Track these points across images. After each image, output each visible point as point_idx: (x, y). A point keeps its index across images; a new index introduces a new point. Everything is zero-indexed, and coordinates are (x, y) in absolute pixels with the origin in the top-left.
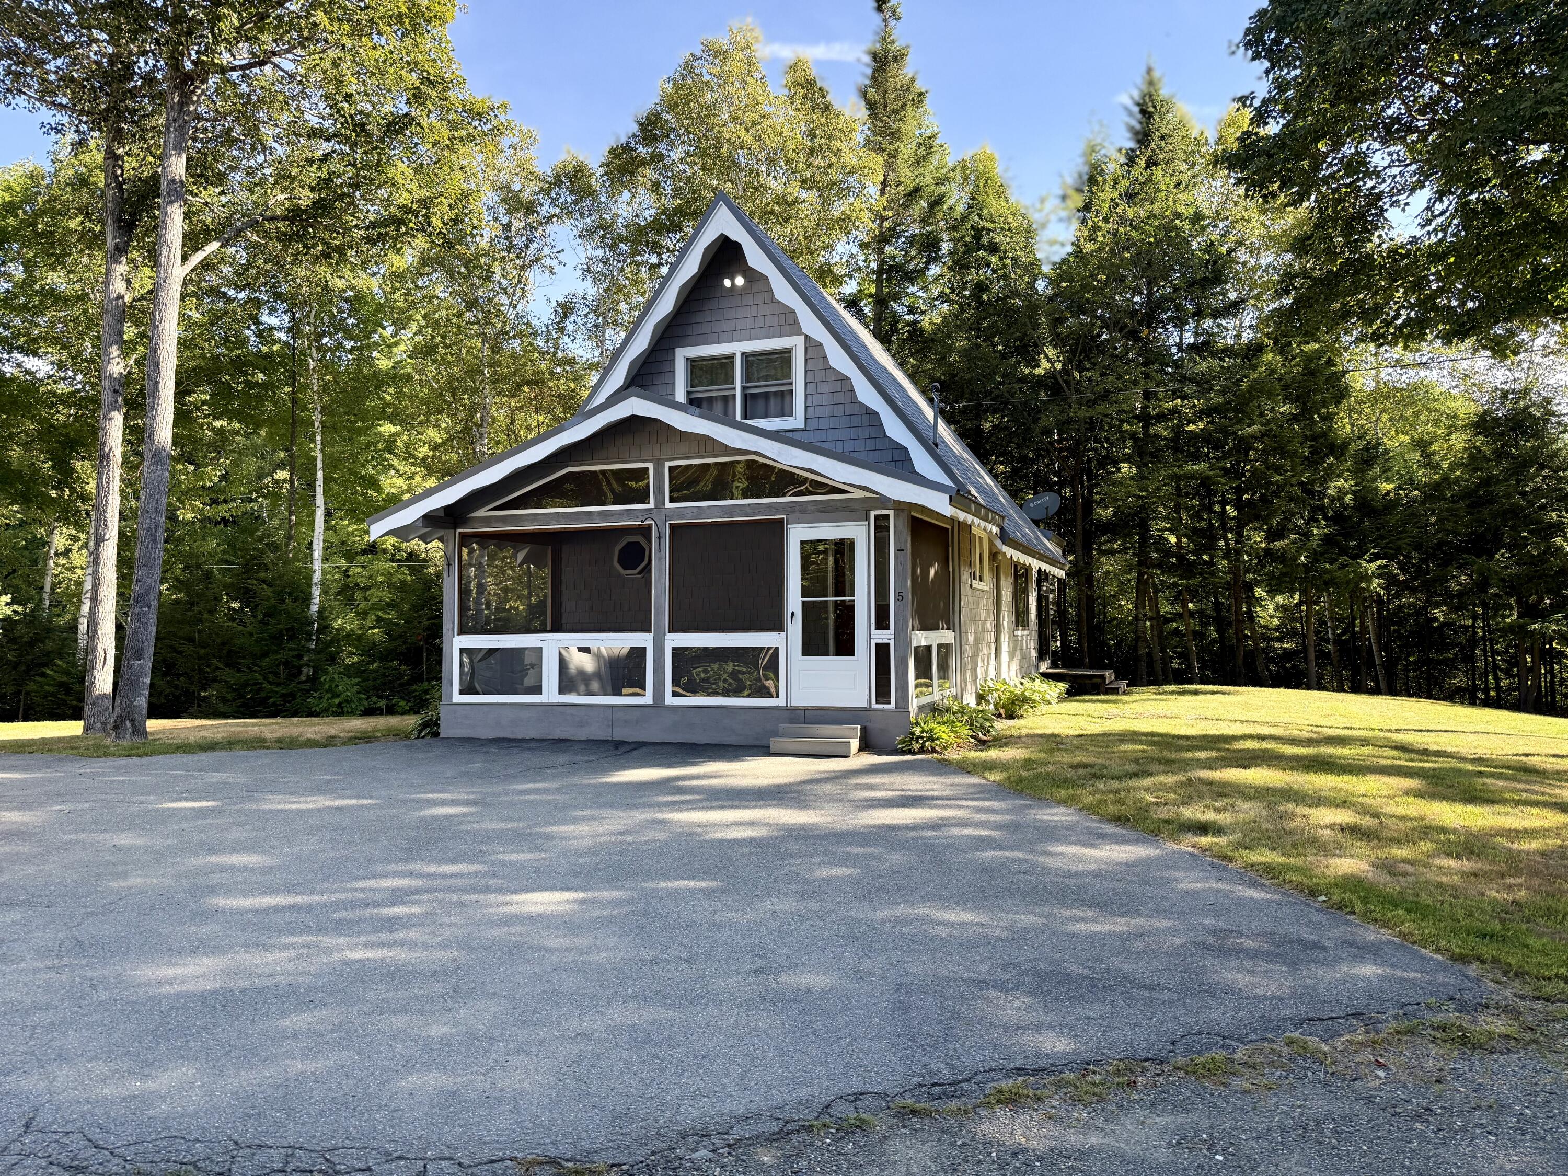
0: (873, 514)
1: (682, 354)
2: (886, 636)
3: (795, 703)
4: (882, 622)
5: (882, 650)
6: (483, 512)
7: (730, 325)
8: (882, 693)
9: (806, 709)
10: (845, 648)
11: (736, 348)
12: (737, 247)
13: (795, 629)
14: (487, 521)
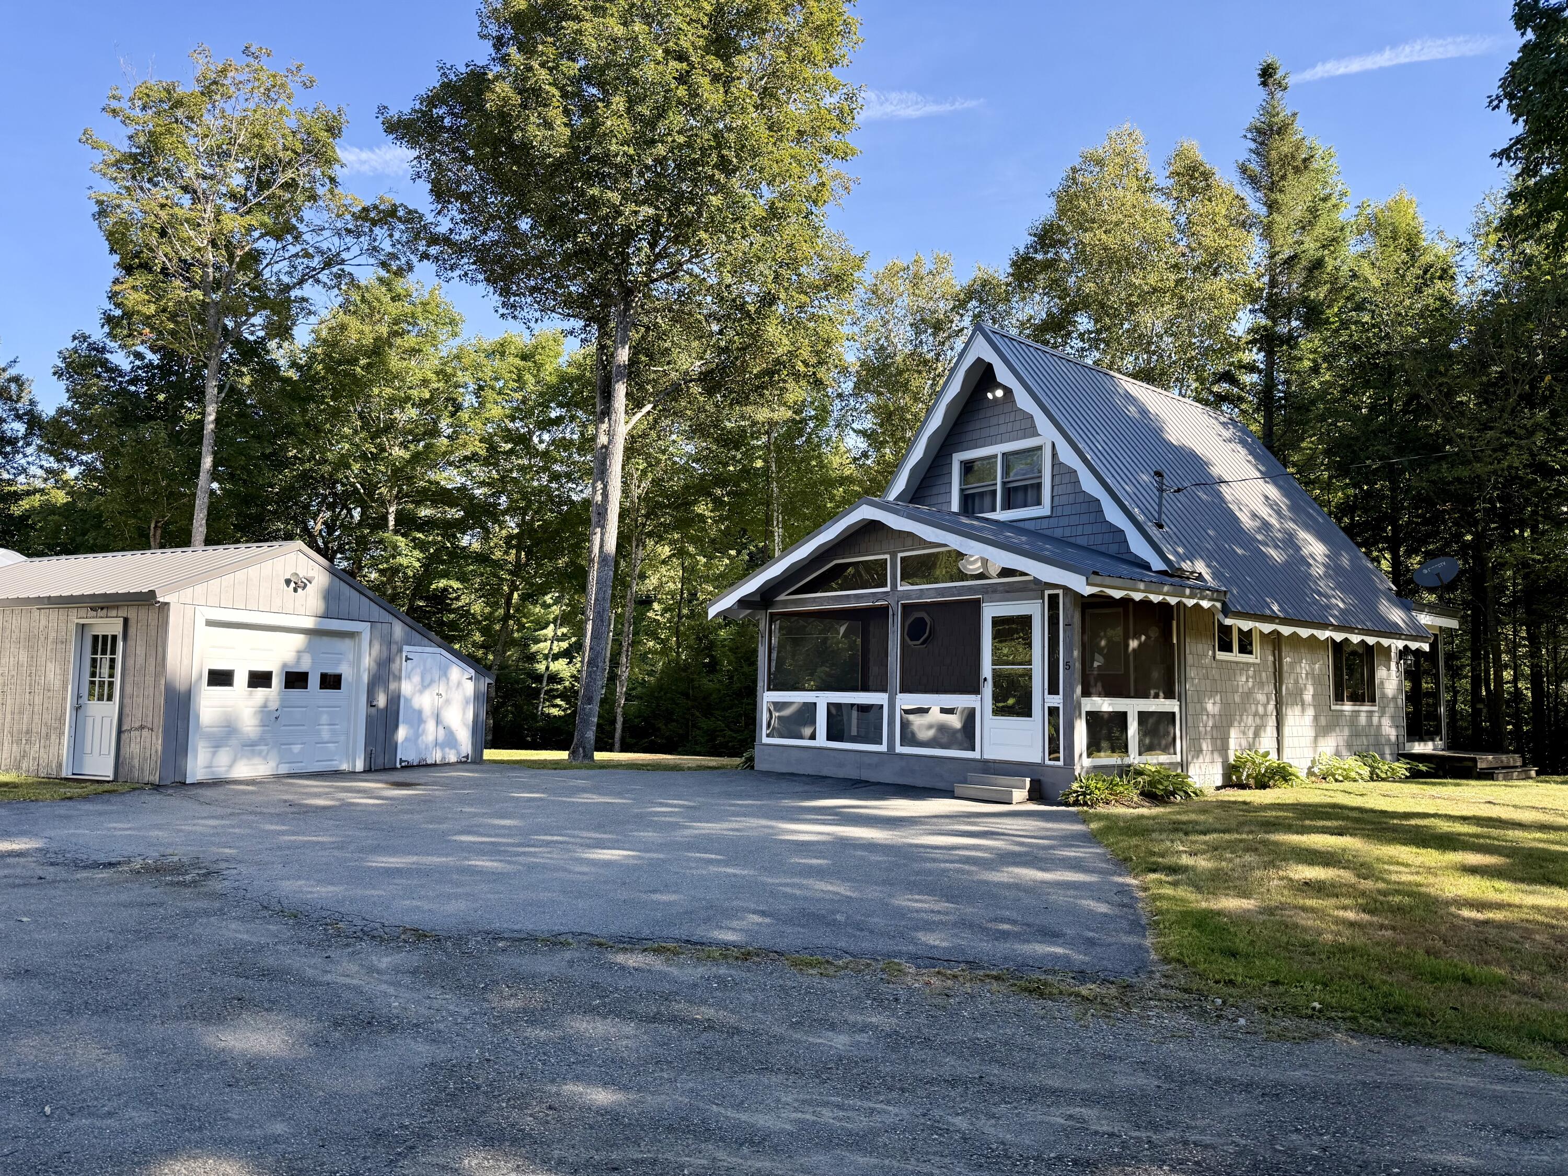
0: (1047, 593)
1: (958, 458)
2: (1056, 701)
3: (987, 756)
4: (1053, 690)
5: (1053, 712)
6: (782, 597)
7: (993, 431)
8: (1054, 750)
9: (994, 762)
10: (1024, 709)
11: (997, 449)
12: (990, 367)
13: (988, 690)
14: (785, 603)
